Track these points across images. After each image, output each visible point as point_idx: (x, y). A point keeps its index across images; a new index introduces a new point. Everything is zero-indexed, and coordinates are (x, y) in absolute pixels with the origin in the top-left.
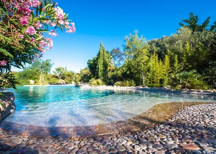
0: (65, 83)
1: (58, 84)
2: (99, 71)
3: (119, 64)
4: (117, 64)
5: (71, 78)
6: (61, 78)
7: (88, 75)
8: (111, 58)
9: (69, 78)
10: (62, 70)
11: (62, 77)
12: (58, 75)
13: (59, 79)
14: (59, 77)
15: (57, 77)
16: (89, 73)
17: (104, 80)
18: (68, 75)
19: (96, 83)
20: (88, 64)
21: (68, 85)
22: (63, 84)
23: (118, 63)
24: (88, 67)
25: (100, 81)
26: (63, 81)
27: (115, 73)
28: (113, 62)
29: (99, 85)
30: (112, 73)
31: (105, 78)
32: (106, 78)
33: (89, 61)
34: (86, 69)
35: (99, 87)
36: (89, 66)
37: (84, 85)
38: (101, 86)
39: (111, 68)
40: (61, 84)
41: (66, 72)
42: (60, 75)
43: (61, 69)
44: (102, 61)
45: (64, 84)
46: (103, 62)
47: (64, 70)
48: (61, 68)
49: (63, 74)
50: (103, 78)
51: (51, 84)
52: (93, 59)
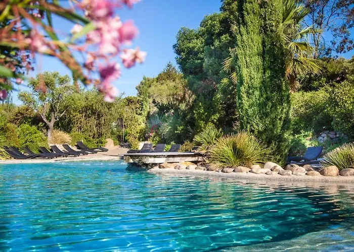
0: (75, 149)
1: (44, 153)
2: (243, 89)
3: (344, 42)
4: (328, 45)
5: (99, 125)
6: (56, 125)
7: (183, 106)
8: (297, 19)
9: (93, 121)
10: (58, 86)
11: (61, 119)
12: (40, 107)
13: (47, 128)
14: (48, 118)
15: (36, 120)
16: (183, 98)
17: (268, 138)
18: (86, 108)
19: (229, 151)
20: (178, 52)
21: (90, 157)
22: (66, 155)
23: (339, 40)
24: (177, 67)
25: (246, 140)
26: (66, 137)
27: (321, 95)
28: (308, 39)
29: (243, 164)
30: (308, 95)
31: (273, 123)
32: (279, 124)
33: (185, 36)
34: (167, 75)
35: (244, 172)
36: (182, 63)
37: (171, 159)
38: (256, 167)
39: (298, 69)
40: (59, 154)
41: (77, 96)
42: (52, 109)
43: (56, 81)
44: (257, 39)
45: (71, 153)
46: (263, 43)
47: (68, 88)
48: (55, 75)
49: (66, 107)
50: (261, 127)
51: (15, 153)
52: (203, 24)
